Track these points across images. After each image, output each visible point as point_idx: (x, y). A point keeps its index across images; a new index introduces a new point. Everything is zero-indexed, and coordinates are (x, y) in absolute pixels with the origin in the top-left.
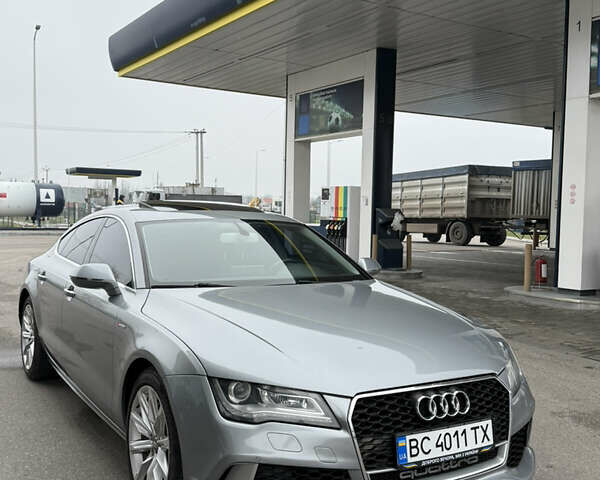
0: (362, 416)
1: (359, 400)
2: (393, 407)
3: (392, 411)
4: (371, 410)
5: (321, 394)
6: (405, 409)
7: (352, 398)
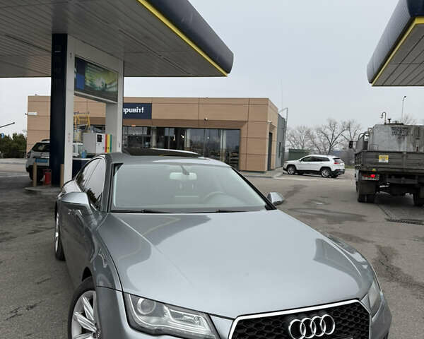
0: (241, 335)
1: (240, 321)
2: (269, 328)
3: (268, 331)
4: (250, 330)
5: (208, 315)
6: (279, 330)
7: (234, 320)
